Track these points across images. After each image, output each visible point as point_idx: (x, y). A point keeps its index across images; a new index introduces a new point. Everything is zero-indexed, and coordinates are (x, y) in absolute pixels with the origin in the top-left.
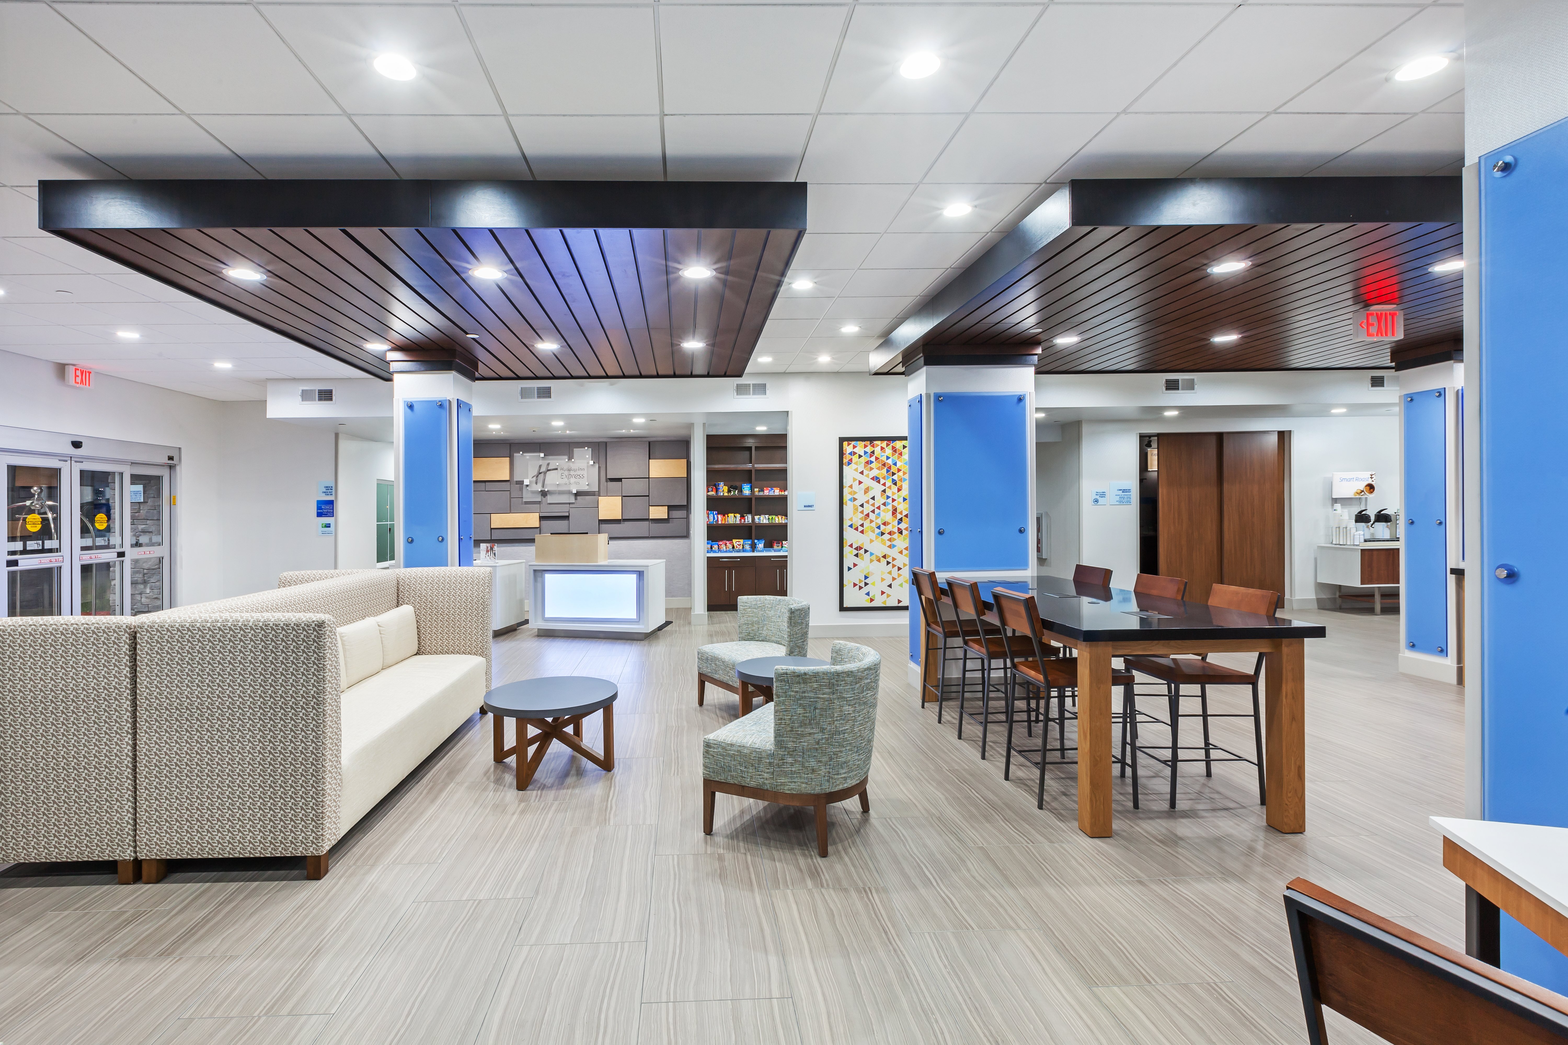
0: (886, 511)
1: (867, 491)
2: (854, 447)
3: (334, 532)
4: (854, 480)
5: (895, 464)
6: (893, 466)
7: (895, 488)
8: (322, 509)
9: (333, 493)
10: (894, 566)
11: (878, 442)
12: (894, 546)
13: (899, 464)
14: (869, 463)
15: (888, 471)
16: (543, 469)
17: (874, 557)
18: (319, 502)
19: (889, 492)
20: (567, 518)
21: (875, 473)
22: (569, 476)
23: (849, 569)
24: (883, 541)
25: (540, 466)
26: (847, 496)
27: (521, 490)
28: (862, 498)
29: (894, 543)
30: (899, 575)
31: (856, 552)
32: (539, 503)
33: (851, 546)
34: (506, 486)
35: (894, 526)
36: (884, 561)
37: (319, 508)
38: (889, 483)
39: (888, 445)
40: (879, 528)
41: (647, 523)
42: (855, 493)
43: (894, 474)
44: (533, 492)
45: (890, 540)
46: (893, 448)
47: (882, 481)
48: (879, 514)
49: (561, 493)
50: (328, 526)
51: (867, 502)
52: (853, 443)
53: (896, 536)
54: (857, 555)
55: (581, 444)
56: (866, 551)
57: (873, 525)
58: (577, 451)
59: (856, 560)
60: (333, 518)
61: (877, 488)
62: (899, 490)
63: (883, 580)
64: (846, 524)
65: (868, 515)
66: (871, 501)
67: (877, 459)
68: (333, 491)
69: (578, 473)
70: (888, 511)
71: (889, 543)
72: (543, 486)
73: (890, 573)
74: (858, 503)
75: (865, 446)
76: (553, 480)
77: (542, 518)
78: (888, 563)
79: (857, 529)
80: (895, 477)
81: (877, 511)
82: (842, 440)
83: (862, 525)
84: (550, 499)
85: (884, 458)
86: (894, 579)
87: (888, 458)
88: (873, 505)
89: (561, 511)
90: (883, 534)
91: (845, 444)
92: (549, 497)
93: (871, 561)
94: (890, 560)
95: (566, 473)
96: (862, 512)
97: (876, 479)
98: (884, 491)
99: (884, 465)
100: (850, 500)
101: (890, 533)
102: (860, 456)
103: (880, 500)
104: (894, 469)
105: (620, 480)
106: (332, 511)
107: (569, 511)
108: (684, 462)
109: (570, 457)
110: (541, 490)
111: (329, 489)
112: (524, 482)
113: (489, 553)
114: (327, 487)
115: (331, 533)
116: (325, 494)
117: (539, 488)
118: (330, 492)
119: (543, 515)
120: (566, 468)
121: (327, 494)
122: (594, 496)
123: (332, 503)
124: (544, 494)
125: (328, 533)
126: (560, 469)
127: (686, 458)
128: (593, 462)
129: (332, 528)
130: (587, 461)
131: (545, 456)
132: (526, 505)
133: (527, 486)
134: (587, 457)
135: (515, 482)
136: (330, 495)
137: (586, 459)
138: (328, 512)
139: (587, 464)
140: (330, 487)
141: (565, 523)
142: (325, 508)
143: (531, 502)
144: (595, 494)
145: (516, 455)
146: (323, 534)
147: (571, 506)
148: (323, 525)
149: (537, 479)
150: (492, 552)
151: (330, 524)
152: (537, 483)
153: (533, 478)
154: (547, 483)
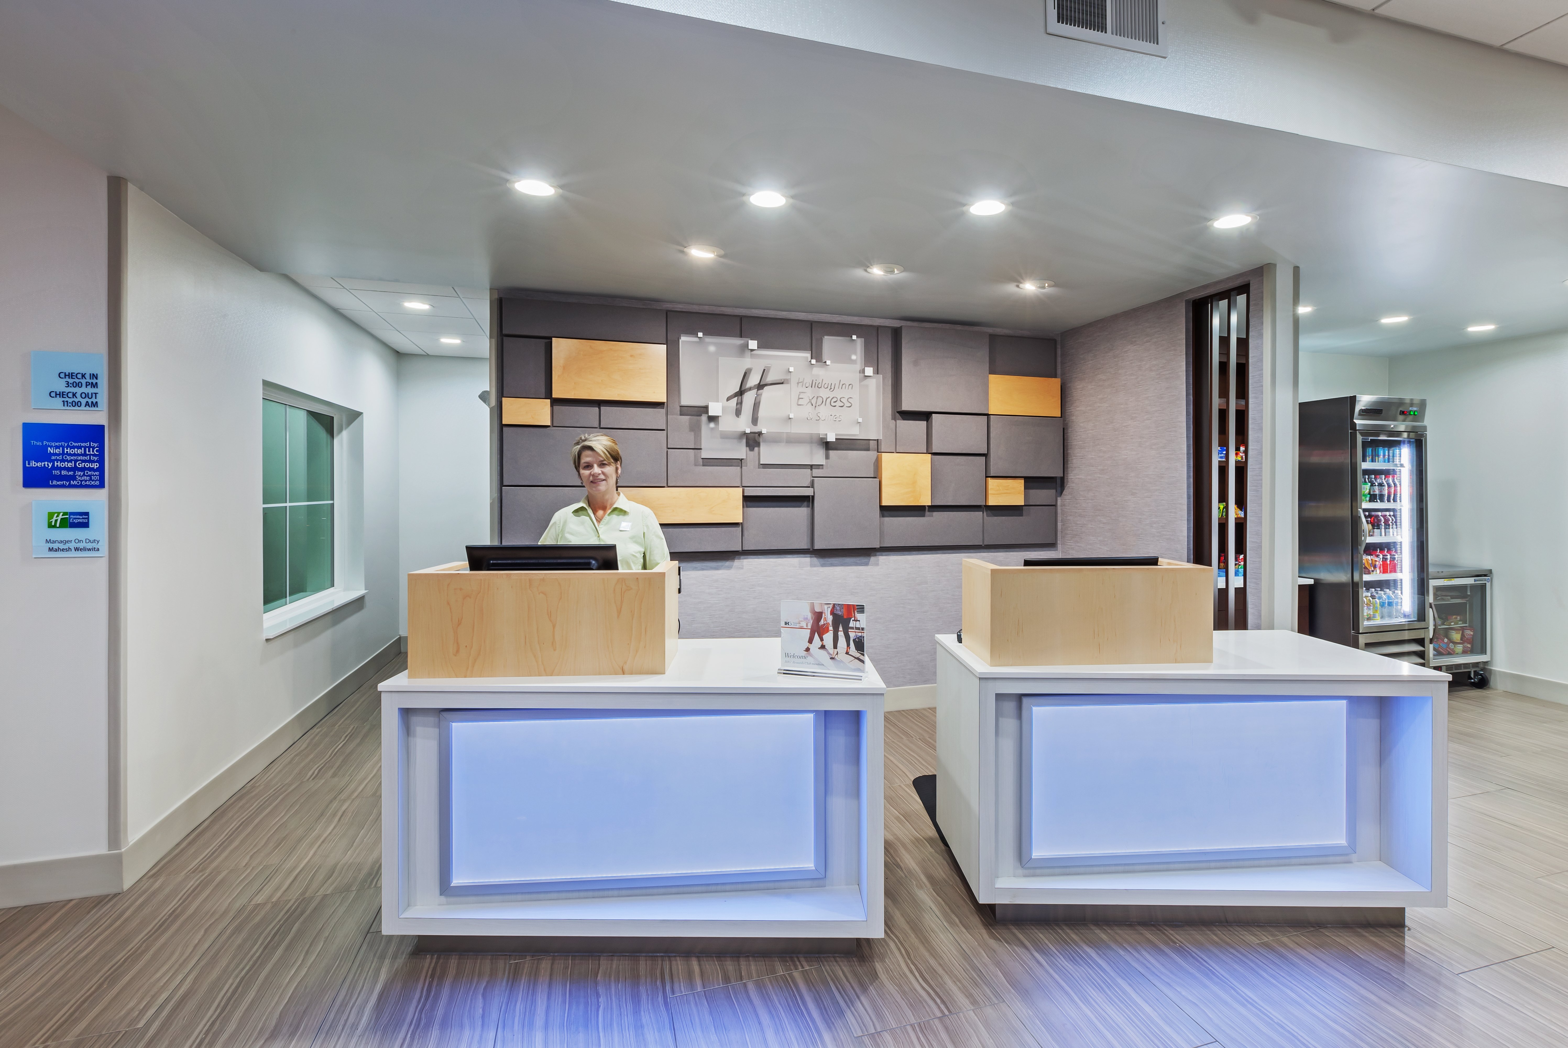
3: (104, 547)
8: (48, 457)
9: (103, 398)
16: (754, 380)
18: (31, 431)
20: (807, 501)
22: (816, 403)
27: (696, 429)
32: (741, 461)
34: (654, 417)
37: (29, 453)
41: (979, 514)
44: (725, 436)
49: (793, 440)
55: (844, 330)
58: (829, 343)
60: (101, 495)
68: (103, 393)
69: (838, 393)
72: (755, 421)
76: (780, 409)
77: (749, 501)
84: (768, 454)
89: (797, 485)
92: (764, 448)
95: (809, 393)
105: (925, 416)
106: (96, 466)
107: (812, 485)
108: (1056, 383)
109: (817, 355)
110: (748, 431)
111: (79, 385)
112: (706, 409)
113: (828, 637)
114: (71, 375)
115: (89, 546)
116: (59, 400)
117: (744, 425)
118: (87, 395)
119: (750, 492)
120: (808, 381)
121: (68, 400)
122: (868, 450)
123: (95, 433)
124: (753, 441)
125: (77, 549)
126: (794, 381)
127: (1055, 376)
128: (869, 371)
129: (98, 529)
130: (858, 367)
131: (760, 347)
132: (706, 467)
133: (713, 419)
134: (854, 357)
135: (679, 408)
136: (87, 404)
137: (854, 362)
138: (75, 469)
139: (858, 376)
140: (83, 376)
141: (801, 512)
142: (63, 454)
143: (720, 460)
144: (869, 445)
145: (684, 339)
146: (50, 550)
147: (816, 472)
148: (51, 515)
149: (740, 403)
150: (841, 634)
151: (87, 514)
152: (738, 413)
153: (728, 399)
154: (762, 413)
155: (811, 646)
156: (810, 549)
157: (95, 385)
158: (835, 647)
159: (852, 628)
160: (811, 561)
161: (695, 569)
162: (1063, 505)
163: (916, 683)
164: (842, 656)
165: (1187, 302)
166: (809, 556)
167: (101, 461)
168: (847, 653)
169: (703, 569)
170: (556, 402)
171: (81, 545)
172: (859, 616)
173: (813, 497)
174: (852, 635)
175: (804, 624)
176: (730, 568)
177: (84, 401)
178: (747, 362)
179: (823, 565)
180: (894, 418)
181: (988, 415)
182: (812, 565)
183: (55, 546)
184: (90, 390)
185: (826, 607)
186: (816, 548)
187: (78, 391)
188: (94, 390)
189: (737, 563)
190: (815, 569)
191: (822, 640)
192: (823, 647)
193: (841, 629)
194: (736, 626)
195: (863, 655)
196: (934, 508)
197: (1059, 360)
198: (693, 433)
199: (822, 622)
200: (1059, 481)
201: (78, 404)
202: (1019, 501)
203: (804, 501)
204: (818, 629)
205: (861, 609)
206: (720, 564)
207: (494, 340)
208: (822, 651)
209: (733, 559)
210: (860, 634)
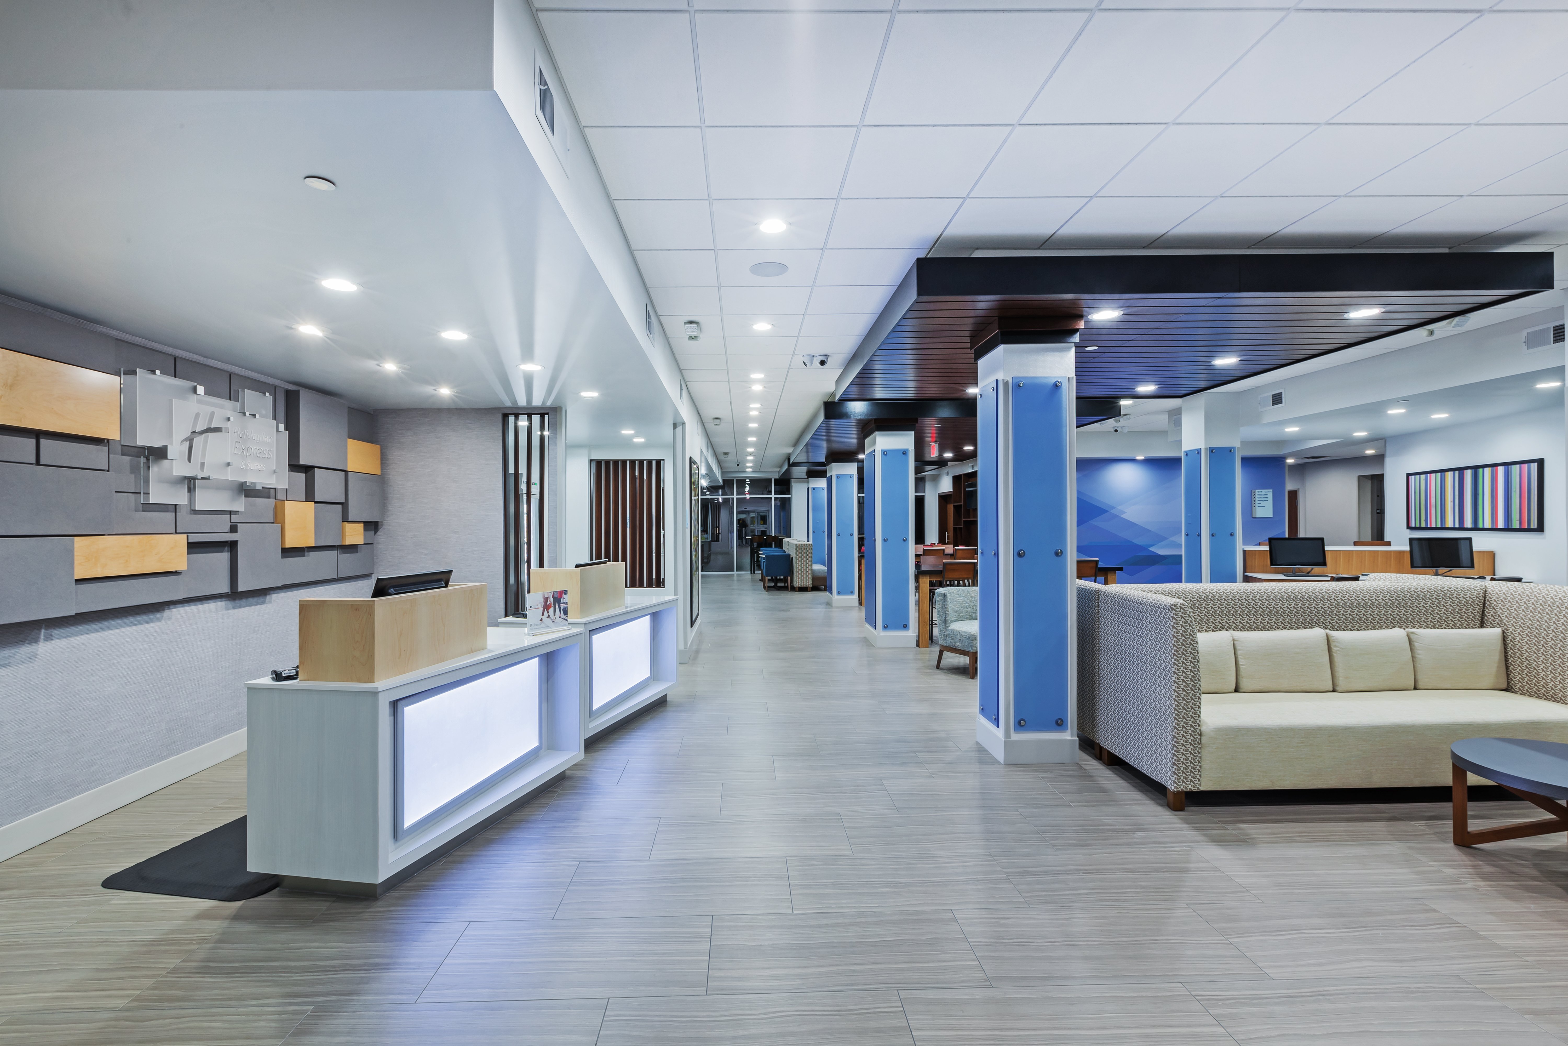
16: (202, 425)
20: (232, 546)
22: (246, 451)
32: (183, 509)
49: (220, 487)
55: (260, 387)
72: (202, 466)
77: (193, 547)
89: (224, 531)
95: (241, 443)
105: (310, 470)
107: (236, 531)
108: (378, 449)
113: (551, 610)
122: (269, 497)
127: (378, 443)
131: (205, 393)
132: (146, 513)
134: (265, 412)
135: (120, 447)
141: (224, 557)
143: (157, 505)
144: (270, 493)
147: (235, 518)
149: (189, 447)
150: (557, 607)
152: (189, 456)
153: (181, 442)
154: (205, 459)
155: (543, 617)
156: (228, 593)
158: (554, 615)
159: (562, 603)
160: (225, 604)
161: (130, 625)
164: (558, 620)
166: (224, 599)
168: (560, 617)
169: (136, 624)
172: (565, 596)
173: (236, 542)
174: (562, 607)
175: (539, 606)
176: (160, 619)
178: (196, 407)
180: (291, 471)
181: (346, 471)
185: (550, 594)
189: (166, 613)
190: (229, 612)
191: (548, 613)
192: (548, 617)
193: (557, 605)
194: (166, 680)
195: (567, 617)
196: (316, 548)
197: (380, 430)
198: (133, 476)
199: (548, 603)
200: (379, 524)
202: (361, 541)
203: (225, 546)
204: (546, 607)
205: (566, 592)
206: (151, 616)
208: (548, 619)
209: (163, 610)
210: (565, 606)
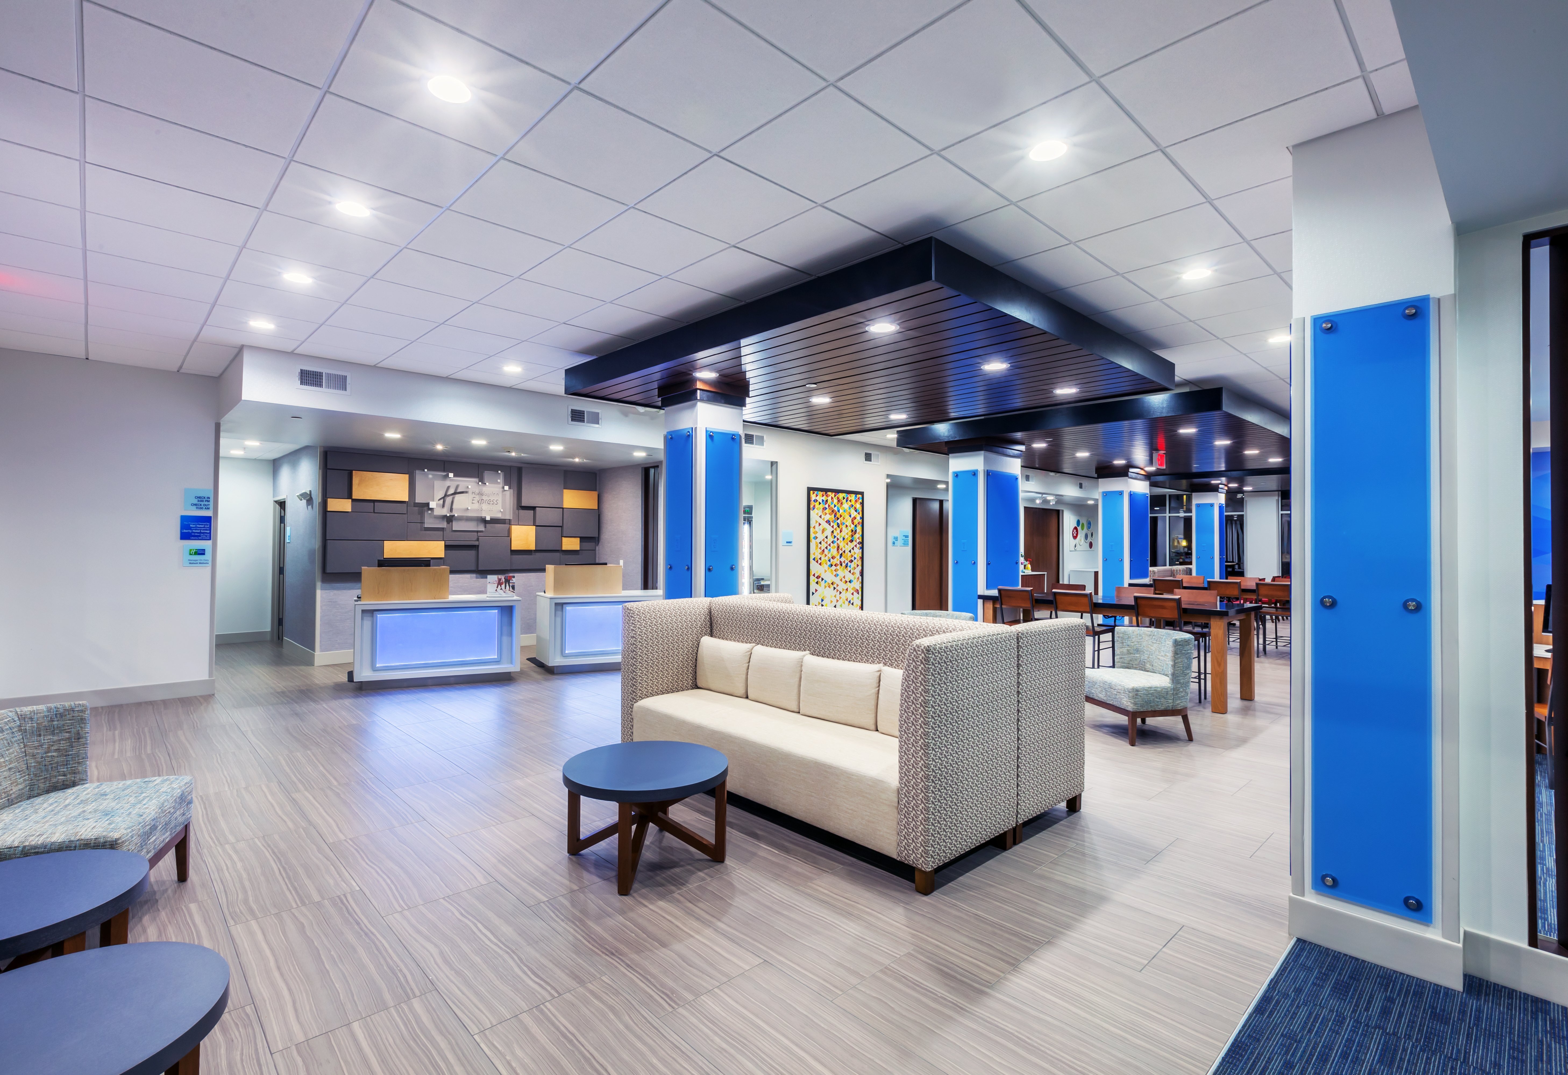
0: (834, 547)
1: (823, 531)
2: (817, 496)
3: (210, 562)
4: (817, 522)
5: (839, 511)
6: (838, 513)
7: (838, 530)
8: (190, 528)
9: (211, 506)
10: (837, 591)
11: (829, 493)
12: (838, 575)
13: (841, 511)
14: (825, 509)
15: (835, 516)
16: (451, 491)
17: (826, 584)
18: (184, 519)
19: (835, 534)
20: (475, 547)
21: (828, 517)
22: (481, 501)
23: (813, 594)
24: (832, 570)
25: (449, 487)
26: (812, 535)
27: (422, 514)
28: (821, 537)
29: (838, 573)
30: (840, 598)
31: (817, 580)
32: (442, 529)
33: (814, 575)
34: (403, 508)
35: (838, 560)
36: (832, 587)
37: (183, 527)
38: (835, 526)
39: (835, 496)
40: (829, 561)
41: (558, 554)
42: (817, 532)
43: (838, 519)
44: (438, 517)
45: (835, 570)
46: (838, 498)
47: (832, 524)
48: (830, 550)
49: (469, 519)
50: (201, 552)
51: (823, 540)
52: (816, 492)
53: (839, 567)
54: (817, 583)
56: (822, 579)
57: (827, 558)
58: (487, 475)
59: (817, 587)
60: (209, 543)
61: (829, 529)
62: (841, 531)
63: (831, 602)
64: (812, 557)
65: (823, 551)
66: (826, 540)
67: (829, 506)
68: (211, 504)
69: (491, 497)
70: (835, 547)
71: (835, 573)
73: (835, 596)
74: (818, 541)
75: (823, 496)
76: (463, 505)
77: (447, 547)
78: (834, 588)
79: (817, 562)
80: (839, 521)
81: (829, 547)
82: (810, 489)
83: (820, 559)
84: (456, 525)
85: (833, 506)
86: (837, 601)
87: (835, 506)
88: (827, 543)
89: (470, 540)
90: (832, 565)
91: (812, 492)
92: (456, 523)
93: (825, 587)
94: (835, 586)
95: (477, 498)
96: (820, 548)
97: (828, 522)
98: (833, 532)
99: (833, 511)
100: (814, 538)
101: (835, 565)
102: (820, 503)
103: (830, 539)
104: (838, 515)
105: (533, 508)
106: (208, 532)
107: (478, 540)
108: (595, 494)
109: (482, 480)
110: (448, 515)
111: (202, 501)
112: (428, 504)
113: (503, 586)
114: (200, 497)
115: (205, 562)
116: (195, 507)
117: (445, 512)
118: (205, 505)
119: (449, 543)
120: (477, 492)
121: (198, 507)
122: (505, 523)
123: (208, 520)
124: (450, 519)
125: (200, 563)
126: (470, 492)
127: (596, 490)
128: (506, 488)
129: (208, 555)
130: (501, 486)
131: (454, 476)
132: (427, 531)
133: (432, 509)
134: (499, 481)
135: (413, 504)
136: (206, 508)
137: (499, 483)
138: (200, 533)
139: (501, 489)
140: (204, 498)
141: (472, 553)
142: (196, 527)
143: (433, 528)
144: (506, 521)
145: (417, 472)
146: (190, 563)
147: (480, 534)
148: (191, 550)
149: (444, 502)
150: (507, 585)
151: (204, 550)
152: (443, 506)
153: (439, 500)
154: (454, 507)
155: (497, 589)
156: (474, 569)
157: (209, 501)
160: (473, 575)
162: (599, 550)
163: (527, 633)
165: (642, 468)
166: (471, 572)
167: (210, 530)
170: (354, 500)
171: (201, 562)
173: (478, 546)
174: (511, 585)
177: (204, 507)
178: (448, 483)
179: (482, 578)
180: (518, 509)
181: (563, 508)
182: (477, 578)
183: (192, 562)
184: (207, 503)
186: (479, 569)
187: (202, 503)
188: (208, 503)
192: (501, 589)
196: (536, 551)
197: (598, 482)
198: (420, 516)
199: (502, 582)
200: (597, 539)
201: (202, 508)
202: (578, 548)
204: (500, 584)
207: (321, 471)
